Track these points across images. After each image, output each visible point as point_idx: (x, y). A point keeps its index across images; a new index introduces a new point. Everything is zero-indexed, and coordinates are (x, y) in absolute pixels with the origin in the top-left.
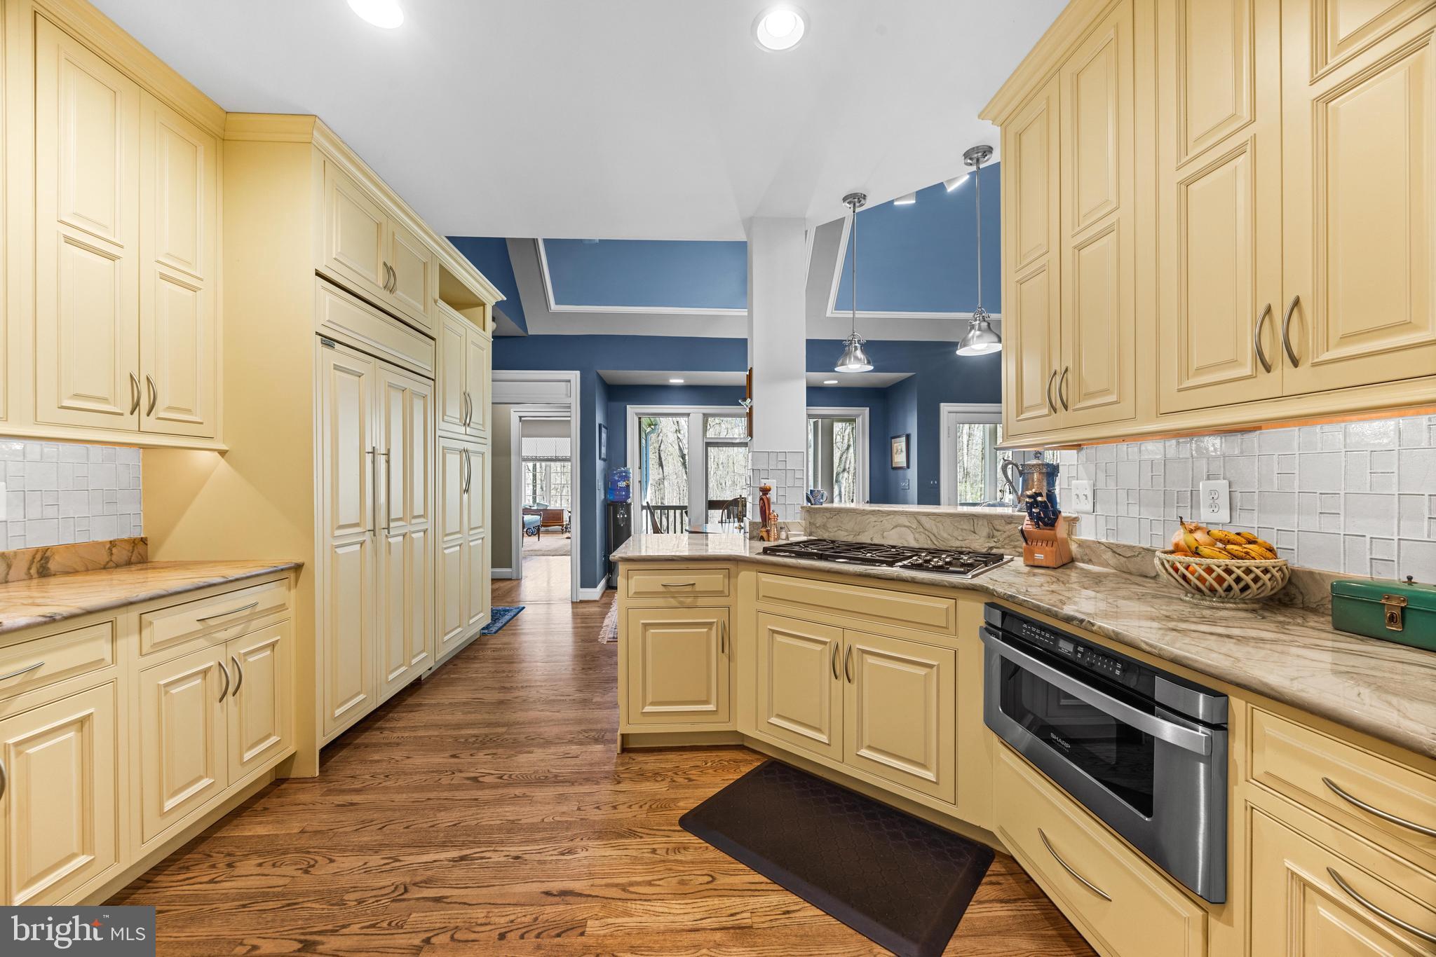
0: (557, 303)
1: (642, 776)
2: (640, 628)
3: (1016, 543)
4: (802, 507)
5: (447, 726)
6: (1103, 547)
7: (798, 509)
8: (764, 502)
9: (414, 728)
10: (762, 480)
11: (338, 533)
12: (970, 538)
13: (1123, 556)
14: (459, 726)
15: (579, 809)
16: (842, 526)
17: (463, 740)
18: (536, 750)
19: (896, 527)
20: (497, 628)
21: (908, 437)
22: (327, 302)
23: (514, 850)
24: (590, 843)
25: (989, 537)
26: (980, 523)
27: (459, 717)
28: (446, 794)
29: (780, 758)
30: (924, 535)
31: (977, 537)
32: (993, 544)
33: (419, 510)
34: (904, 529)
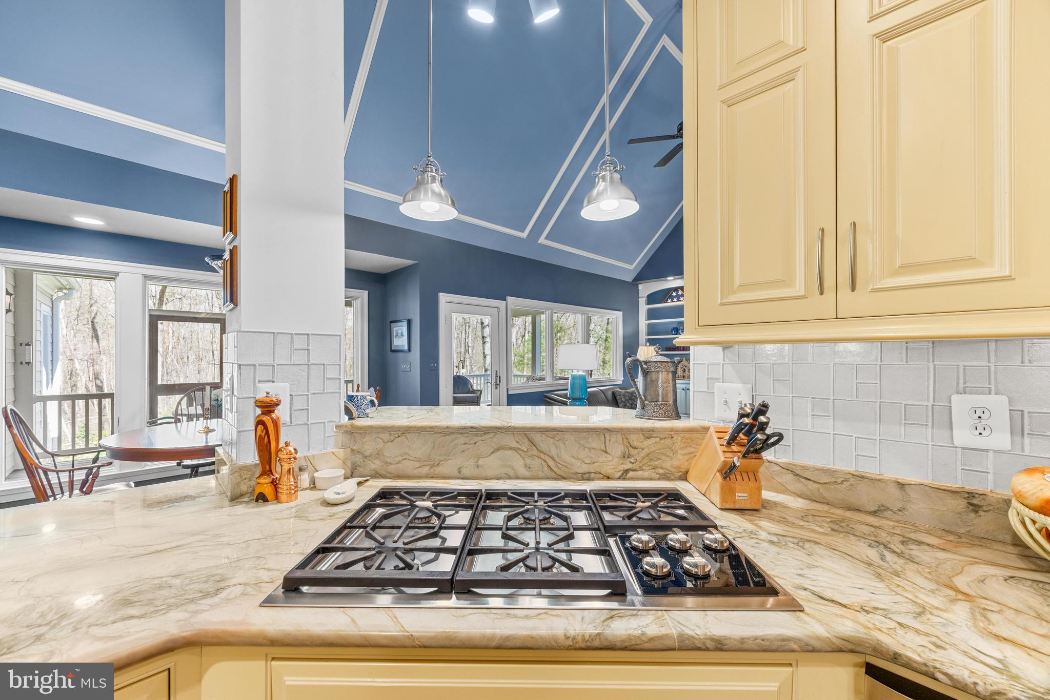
3: (657, 463)
4: (337, 427)
6: (778, 468)
7: (331, 430)
8: (266, 428)
10: (261, 385)
12: (600, 460)
13: (814, 481)
16: (410, 452)
19: (498, 449)
21: (409, 322)
25: (624, 457)
26: (613, 439)
30: (539, 461)
31: (610, 458)
32: (629, 466)
34: (509, 452)
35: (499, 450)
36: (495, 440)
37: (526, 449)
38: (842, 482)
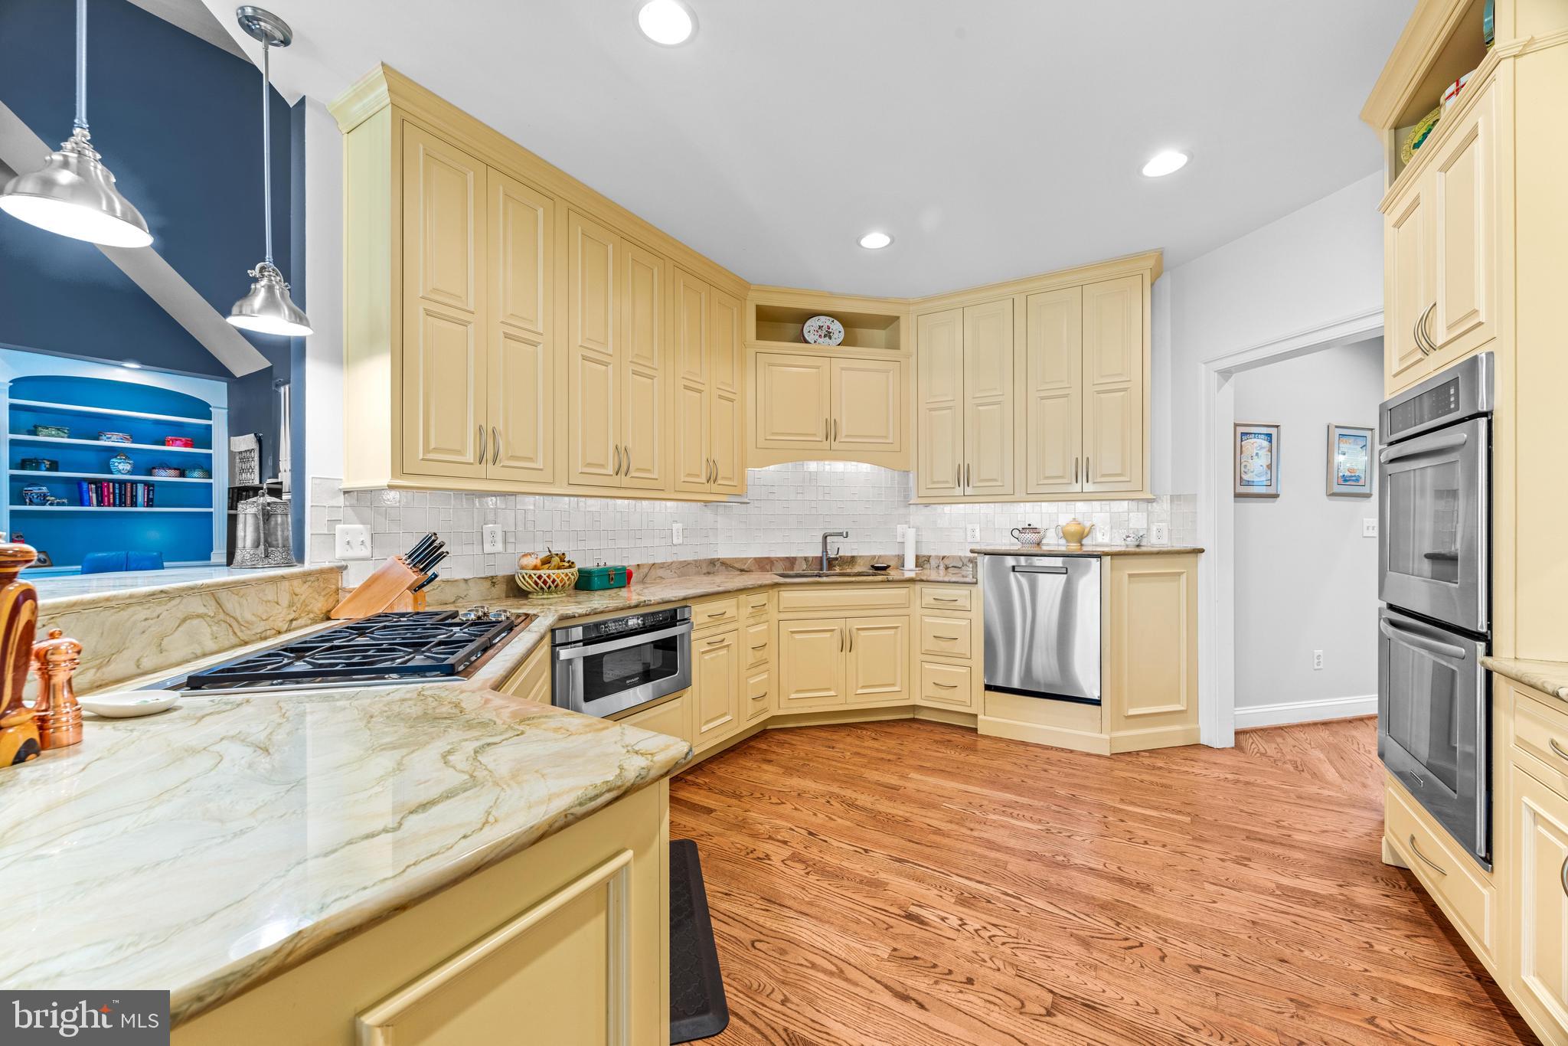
3: (308, 608)
12: (274, 614)
25: (291, 607)
26: (283, 588)
31: (281, 610)
32: (293, 615)
34: (195, 622)
35: (186, 620)
36: (181, 607)
37: (212, 615)
38: (437, 588)
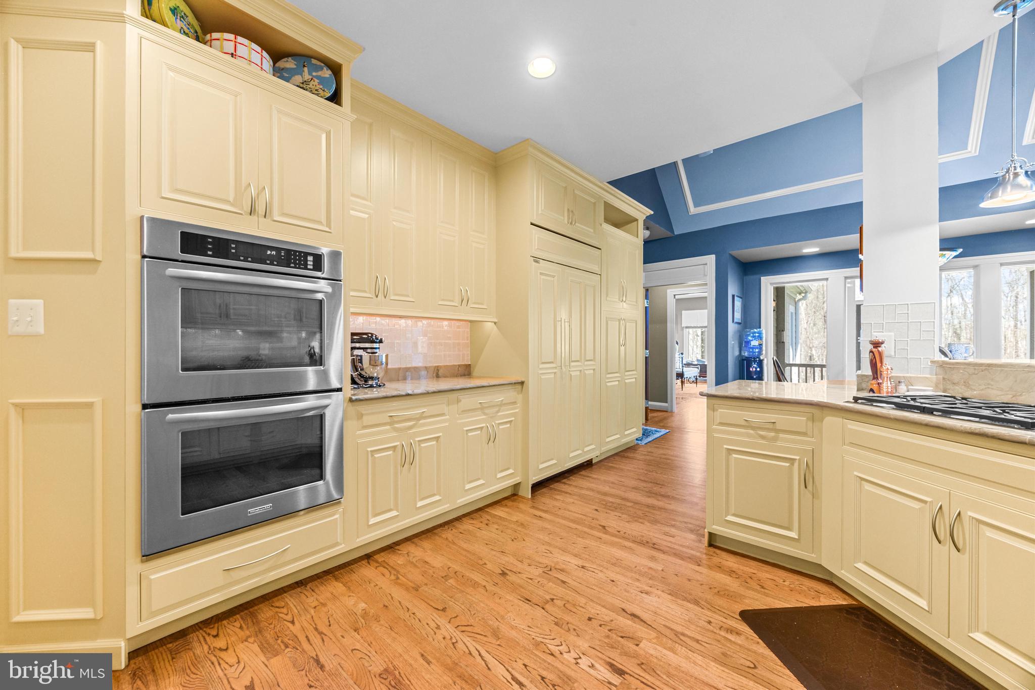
0: (696, 206)
1: (719, 568)
2: (724, 453)
4: (932, 362)
5: (599, 492)
7: (927, 362)
9: (582, 488)
10: (875, 334)
11: (542, 366)
14: (605, 494)
15: (662, 570)
17: (604, 503)
18: (646, 523)
20: (647, 442)
22: (536, 238)
23: (613, 576)
24: (663, 595)
27: (606, 489)
28: (586, 529)
29: (867, 605)
33: (590, 356)
